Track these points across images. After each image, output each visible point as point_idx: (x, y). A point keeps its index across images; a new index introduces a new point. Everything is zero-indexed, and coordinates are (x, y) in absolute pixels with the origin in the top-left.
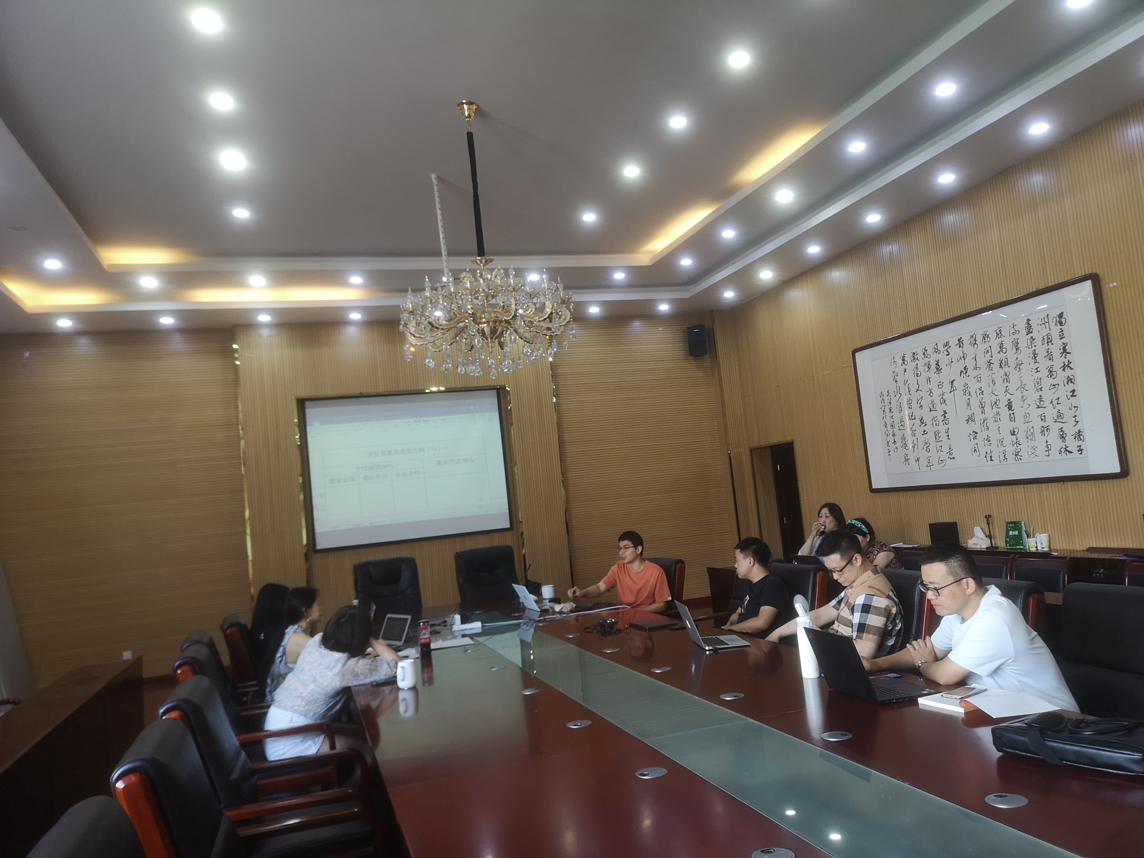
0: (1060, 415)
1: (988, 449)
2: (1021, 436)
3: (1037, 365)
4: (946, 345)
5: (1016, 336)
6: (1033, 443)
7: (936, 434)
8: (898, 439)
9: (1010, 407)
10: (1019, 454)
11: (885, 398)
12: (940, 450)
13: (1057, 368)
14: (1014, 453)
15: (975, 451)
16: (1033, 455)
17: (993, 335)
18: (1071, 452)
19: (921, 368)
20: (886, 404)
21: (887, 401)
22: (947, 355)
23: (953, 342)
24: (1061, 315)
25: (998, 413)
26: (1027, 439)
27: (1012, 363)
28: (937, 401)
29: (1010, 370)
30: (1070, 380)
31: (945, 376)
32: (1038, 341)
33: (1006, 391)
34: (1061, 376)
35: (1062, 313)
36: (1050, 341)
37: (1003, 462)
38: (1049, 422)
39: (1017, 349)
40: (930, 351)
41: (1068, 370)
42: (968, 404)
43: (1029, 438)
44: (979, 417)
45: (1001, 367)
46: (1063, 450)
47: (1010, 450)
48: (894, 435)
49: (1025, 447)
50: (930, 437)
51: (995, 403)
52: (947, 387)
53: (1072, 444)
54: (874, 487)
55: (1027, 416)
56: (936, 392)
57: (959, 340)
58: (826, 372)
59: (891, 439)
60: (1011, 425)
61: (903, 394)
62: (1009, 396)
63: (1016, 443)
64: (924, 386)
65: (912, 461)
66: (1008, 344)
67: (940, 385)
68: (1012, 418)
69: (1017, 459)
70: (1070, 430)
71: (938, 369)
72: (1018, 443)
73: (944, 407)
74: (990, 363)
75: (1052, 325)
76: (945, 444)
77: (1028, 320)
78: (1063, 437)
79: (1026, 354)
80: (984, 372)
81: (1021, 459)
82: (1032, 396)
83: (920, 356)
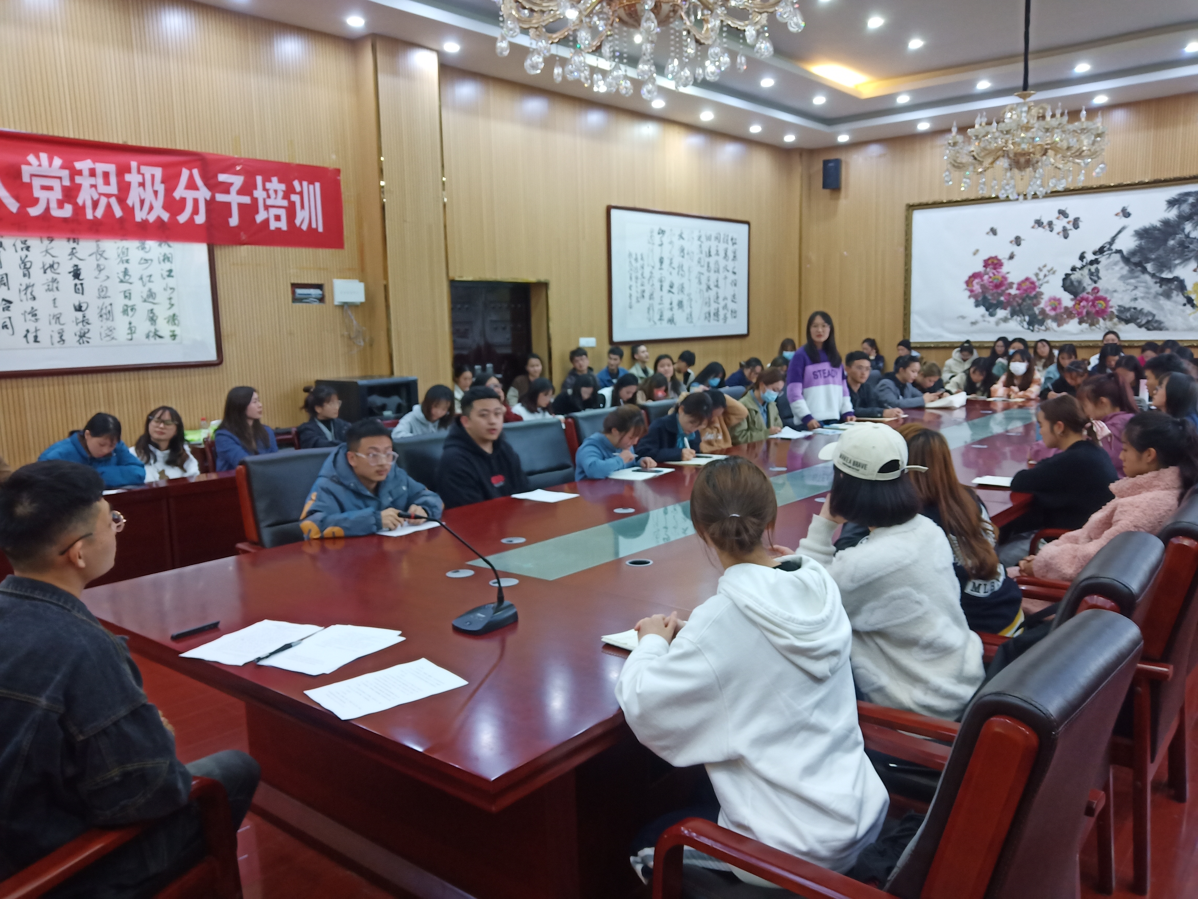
0: (151, 294)
1: (32, 324)
2: (92, 314)
6: (109, 324)
9: (76, 274)
10: (87, 335)
14: (78, 333)
15: (5, 326)
16: (108, 338)
18: (162, 337)
25: (55, 280)
26: (100, 319)
30: (167, 259)
33: (72, 254)
34: (156, 251)
37: (56, 344)
38: (136, 300)
41: (165, 247)
43: (104, 316)
44: (17, 281)
46: (152, 334)
47: (71, 329)
49: (96, 327)
51: (51, 266)
53: (164, 329)
55: (102, 289)
60: (77, 299)
62: (76, 261)
63: (83, 321)
68: (79, 289)
69: (81, 341)
70: (162, 313)
72: (85, 321)
78: (153, 320)
81: (88, 342)
82: (114, 267)
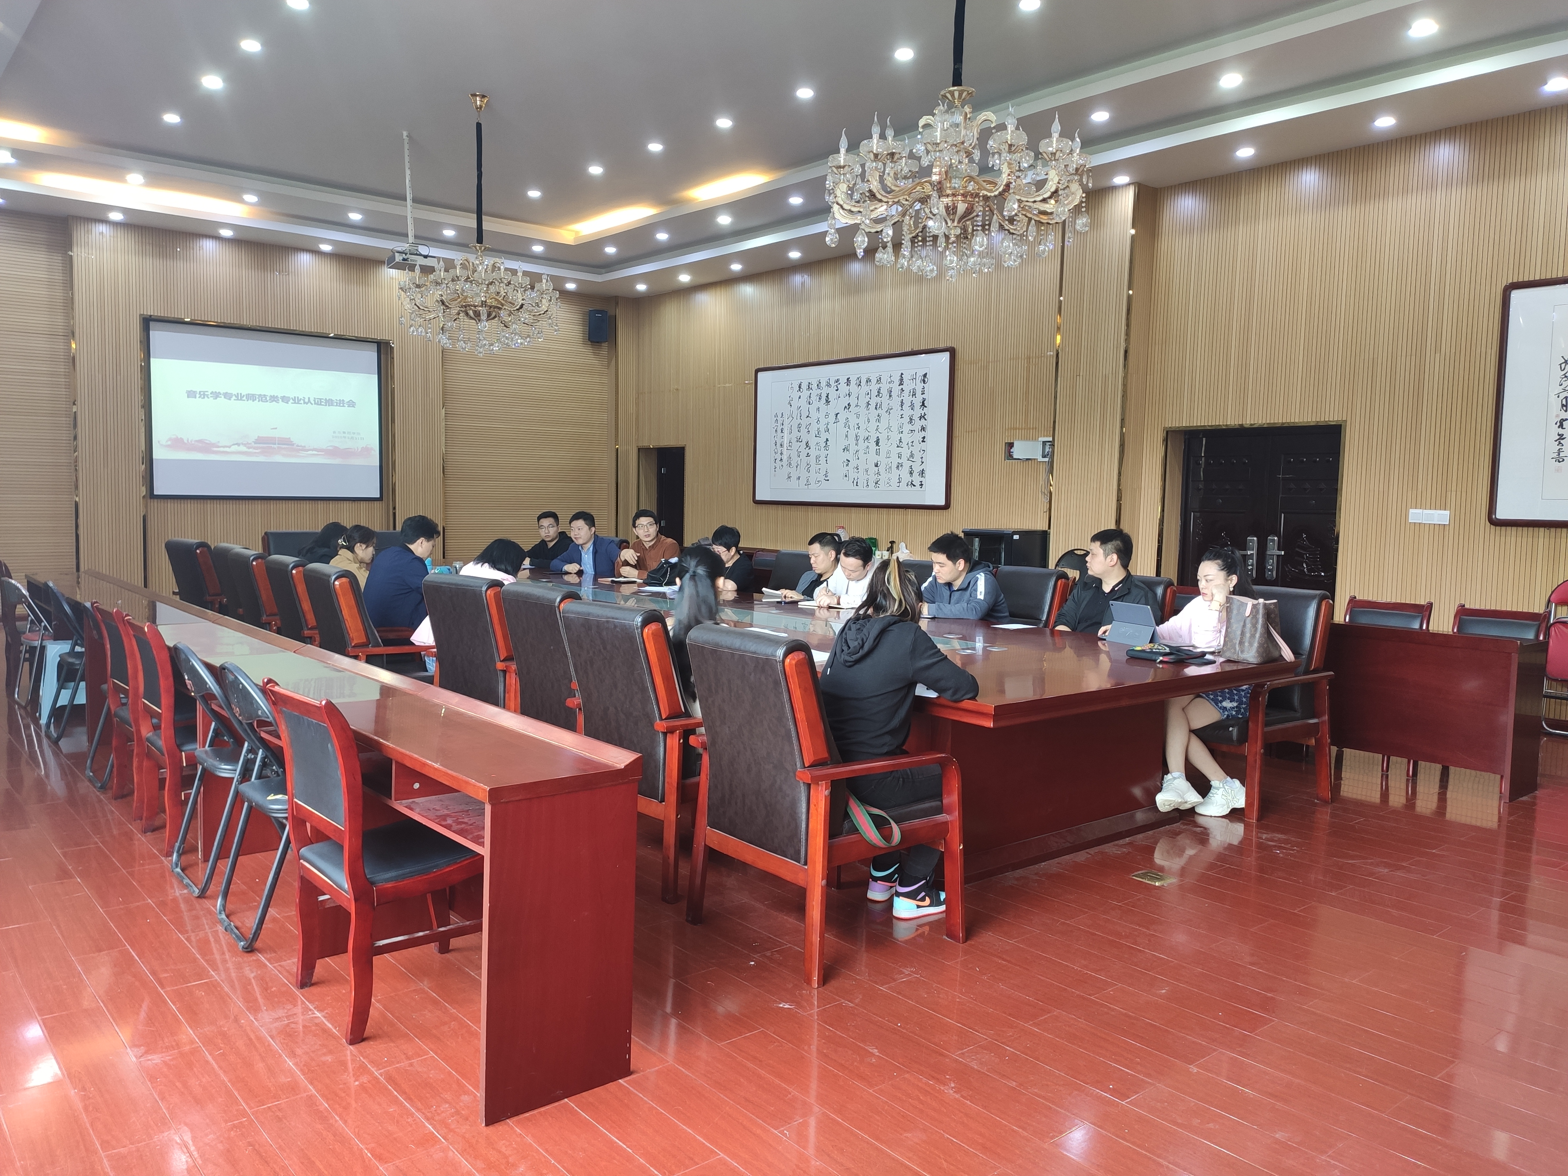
0: (912, 455)
1: (856, 476)
2: (882, 468)
3: (902, 412)
4: (837, 381)
5: (891, 385)
6: (889, 475)
7: (818, 458)
8: (785, 458)
9: (877, 443)
10: (878, 483)
11: (779, 418)
12: (818, 472)
13: (916, 418)
14: (875, 481)
15: (846, 476)
16: (888, 485)
17: (874, 381)
18: (914, 486)
19: (814, 398)
20: (779, 425)
21: (780, 422)
22: (837, 390)
23: (843, 380)
24: (925, 375)
25: (868, 447)
26: (886, 472)
27: (885, 407)
28: (822, 430)
29: (882, 412)
30: (923, 429)
31: (832, 409)
32: (906, 393)
33: (877, 430)
34: (918, 424)
35: (926, 374)
36: (914, 395)
37: (865, 488)
38: (904, 460)
39: (890, 396)
40: (823, 384)
41: (922, 420)
42: (847, 436)
43: (888, 470)
44: (853, 448)
45: (876, 408)
46: (910, 483)
47: (873, 478)
48: (781, 454)
49: (883, 477)
50: (812, 459)
51: (867, 438)
52: (832, 418)
53: (917, 479)
54: (757, 498)
55: (889, 452)
56: (823, 421)
57: (848, 379)
58: (727, 385)
59: (778, 457)
60: (876, 458)
61: (795, 418)
62: (878, 434)
64: (814, 415)
65: (794, 478)
66: (884, 392)
67: (827, 415)
68: (878, 453)
69: (876, 487)
70: (917, 469)
71: (828, 402)
72: (878, 474)
73: (826, 435)
74: (868, 404)
75: (918, 381)
76: (823, 466)
77: (902, 374)
78: (911, 473)
79: (895, 402)
80: (862, 409)
81: (879, 488)
82: (895, 436)
83: (814, 386)
